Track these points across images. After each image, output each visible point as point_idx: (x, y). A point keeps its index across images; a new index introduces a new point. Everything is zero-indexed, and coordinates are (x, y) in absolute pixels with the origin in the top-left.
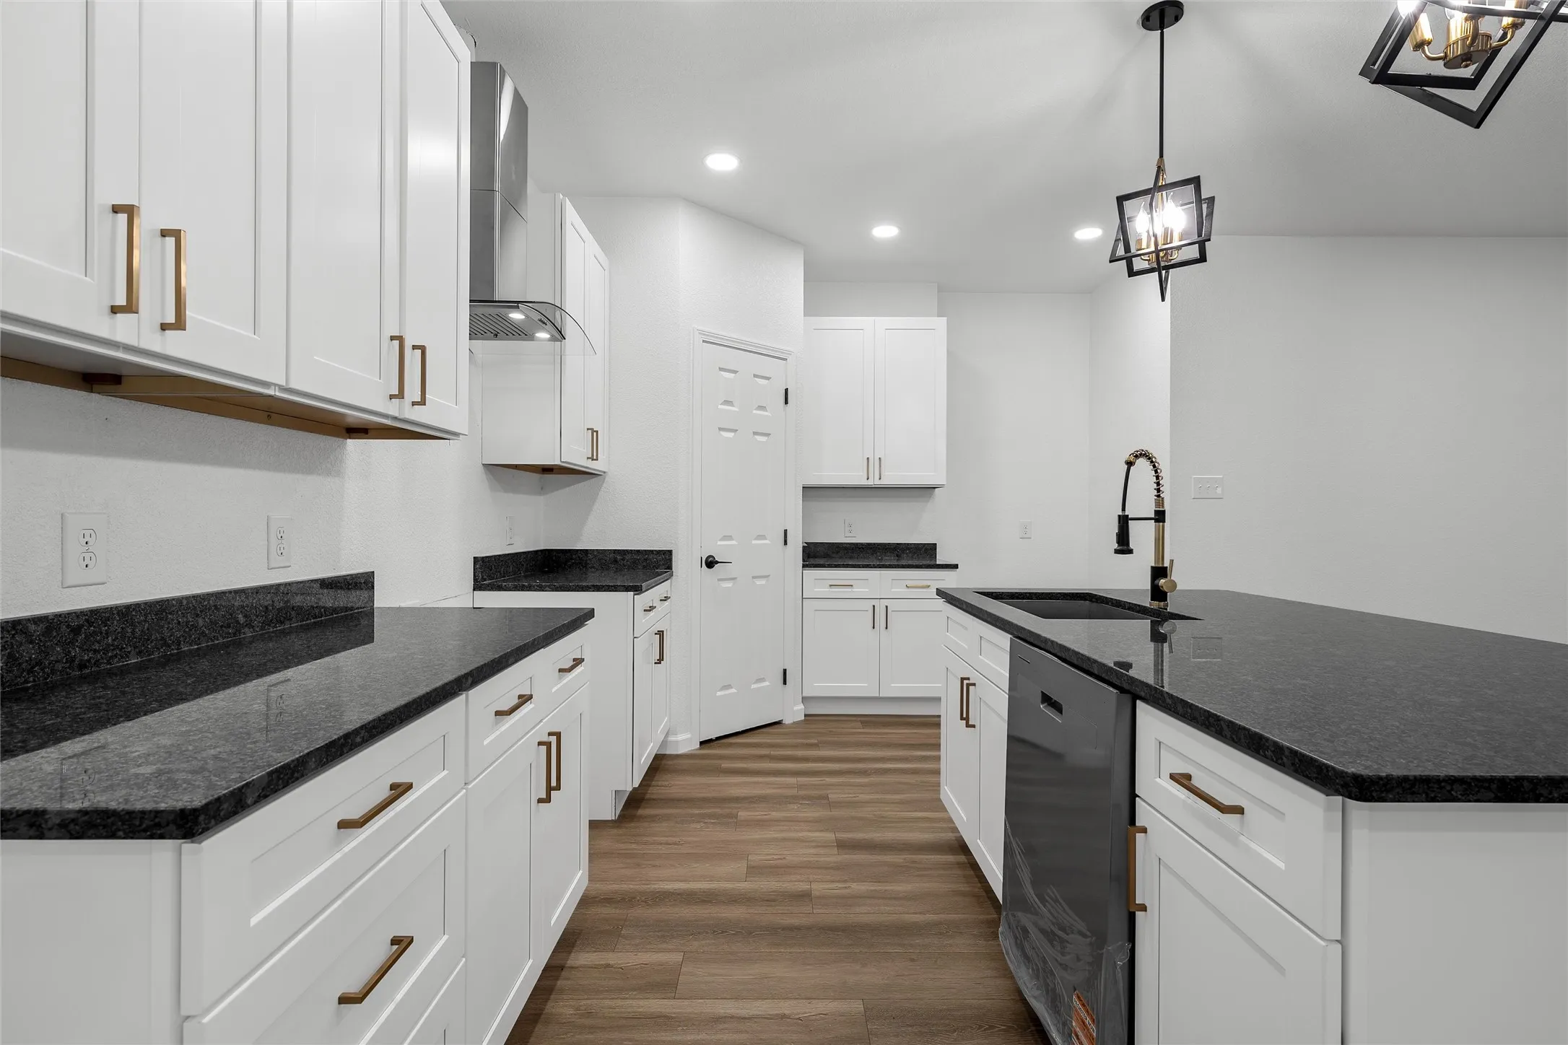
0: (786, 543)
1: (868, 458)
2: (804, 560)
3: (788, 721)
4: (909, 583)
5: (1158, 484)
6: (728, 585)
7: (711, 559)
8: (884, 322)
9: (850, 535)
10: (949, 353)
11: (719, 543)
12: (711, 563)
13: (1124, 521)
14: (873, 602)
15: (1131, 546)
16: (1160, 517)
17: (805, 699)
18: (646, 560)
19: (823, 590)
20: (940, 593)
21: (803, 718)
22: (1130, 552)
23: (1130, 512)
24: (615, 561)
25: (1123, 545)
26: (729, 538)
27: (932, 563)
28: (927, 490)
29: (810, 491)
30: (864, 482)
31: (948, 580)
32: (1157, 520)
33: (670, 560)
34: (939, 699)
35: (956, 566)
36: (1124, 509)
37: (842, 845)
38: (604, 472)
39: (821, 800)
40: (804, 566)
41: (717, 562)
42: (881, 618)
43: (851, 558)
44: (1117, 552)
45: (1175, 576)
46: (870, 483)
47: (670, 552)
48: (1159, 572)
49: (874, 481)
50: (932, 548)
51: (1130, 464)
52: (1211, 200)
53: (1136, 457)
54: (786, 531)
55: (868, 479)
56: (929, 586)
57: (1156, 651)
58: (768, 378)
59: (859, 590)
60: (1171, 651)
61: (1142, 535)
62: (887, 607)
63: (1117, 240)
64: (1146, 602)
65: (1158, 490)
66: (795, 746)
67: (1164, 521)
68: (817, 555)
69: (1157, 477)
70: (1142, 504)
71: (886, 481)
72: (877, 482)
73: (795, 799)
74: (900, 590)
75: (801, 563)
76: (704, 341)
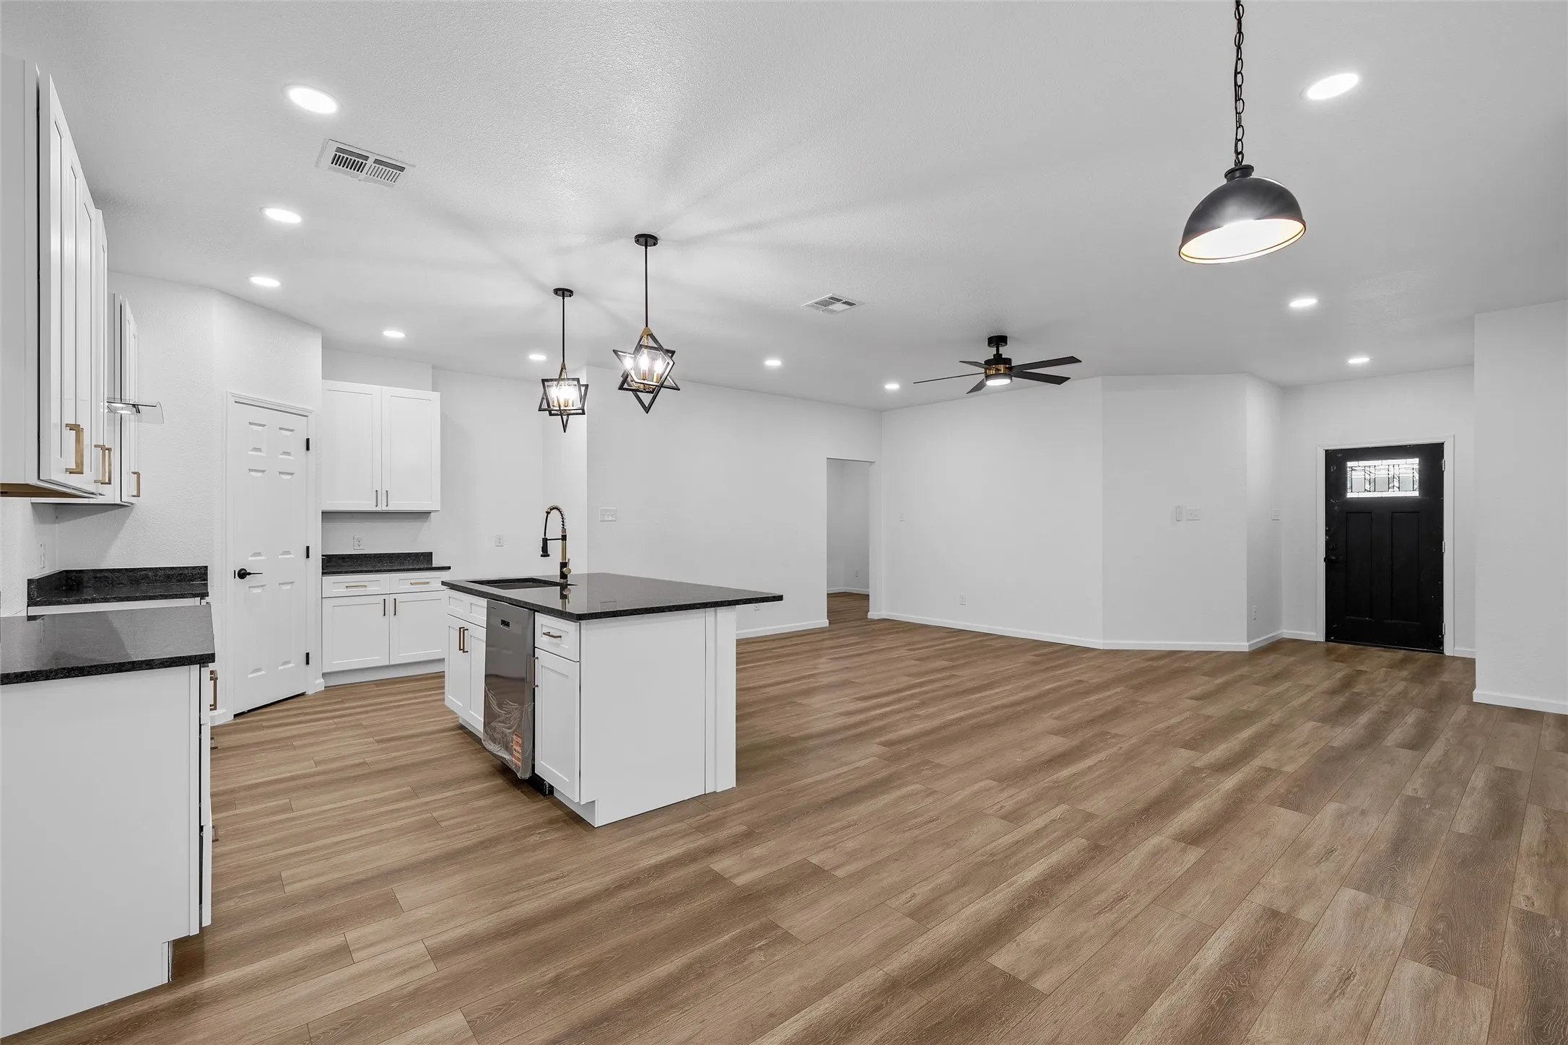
0: (308, 556)
1: (377, 491)
2: (323, 569)
3: (310, 692)
4: (413, 581)
5: (563, 522)
6: (259, 590)
7: (243, 571)
8: (388, 390)
9: (360, 548)
10: (442, 414)
11: (250, 559)
12: (242, 574)
13: (545, 541)
14: (384, 597)
15: (549, 553)
16: (564, 538)
17: (324, 675)
18: (181, 574)
19: (342, 591)
20: (443, 583)
21: (323, 689)
22: (549, 556)
23: (547, 537)
24: (147, 577)
25: (545, 553)
26: (259, 554)
27: (429, 566)
28: (424, 515)
29: (327, 516)
30: (373, 508)
31: (445, 576)
32: (562, 540)
33: (206, 574)
34: (444, 659)
35: (449, 568)
36: (545, 535)
37: (378, 742)
38: (132, 504)
39: (360, 726)
40: (323, 573)
41: (250, 574)
42: (390, 608)
43: (360, 565)
44: (542, 556)
45: (570, 566)
46: (378, 509)
47: (206, 568)
48: (564, 565)
49: (382, 507)
50: (429, 556)
51: (548, 513)
52: (587, 386)
53: (551, 510)
54: (308, 548)
55: (377, 506)
56: (428, 583)
57: (562, 602)
58: (292, 431)
59: (372, 589)
60: (569, 603)
61: (554, 547)
62: (395, 599)
63: (543, 398)
64: (558, 580)
65: (563, 525)
66: (323, 705)
67: (566, 540)
68: (333, 564)
69: (563, 519)
70: (554, 532)
71: (392, 508)
72: (385, 508)
73: (336, 729)
74: (406, 587)
75: (320, 571)
76: (236, 402)
